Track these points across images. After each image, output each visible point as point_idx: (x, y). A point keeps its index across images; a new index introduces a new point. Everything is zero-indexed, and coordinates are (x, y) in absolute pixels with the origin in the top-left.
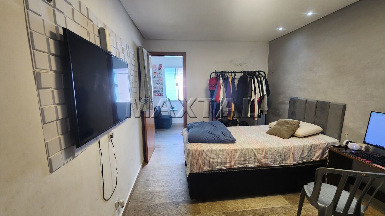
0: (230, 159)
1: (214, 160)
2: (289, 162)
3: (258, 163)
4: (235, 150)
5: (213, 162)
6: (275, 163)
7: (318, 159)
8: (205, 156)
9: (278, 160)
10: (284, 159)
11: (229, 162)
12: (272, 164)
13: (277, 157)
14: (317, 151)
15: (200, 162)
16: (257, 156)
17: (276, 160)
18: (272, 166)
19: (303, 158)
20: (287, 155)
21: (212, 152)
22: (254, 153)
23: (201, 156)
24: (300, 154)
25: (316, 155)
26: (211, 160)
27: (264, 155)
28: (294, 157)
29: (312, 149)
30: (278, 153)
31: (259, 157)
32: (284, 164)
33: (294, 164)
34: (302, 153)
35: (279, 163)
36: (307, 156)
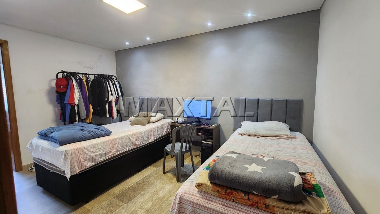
0: (111, 149)
1: (97, 153)
2: (152, 140)
3: (133, 146)
4: (115, 140)
5: (96, 156)
6: (144, 143)
7: (166, 134)
8: (87, 152)
9: (145, 139)
10: (149, 138)
11: (111, 152)
12: (142, 144)
13: (144, 138)
14: (164, 128)
15: (81, 160)
16: (131, 140)
17: (144, 140)
18: (142, 145)
19: (159, 135)
20: (150, 134)
21: (93, 146)
22: (130, 138)
23: (82, 153)
24: (156, 133)
25: (165, 131)
26: (93, 154)
27: (136, 138)
28: (154, 136)
29: (162, 127)
30: (145, 135)
31: (133, 140)
32: (149, 142)
33: (155, 140)
34: (158, 132)
35: (146, 142)
36: (160, 133)
